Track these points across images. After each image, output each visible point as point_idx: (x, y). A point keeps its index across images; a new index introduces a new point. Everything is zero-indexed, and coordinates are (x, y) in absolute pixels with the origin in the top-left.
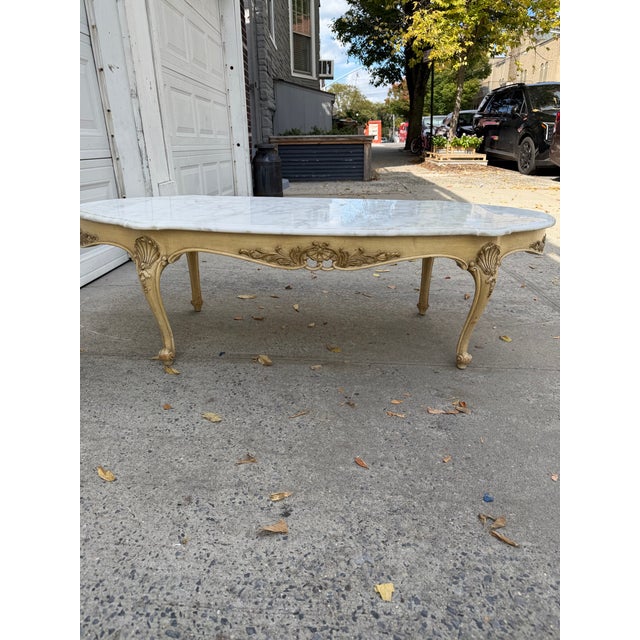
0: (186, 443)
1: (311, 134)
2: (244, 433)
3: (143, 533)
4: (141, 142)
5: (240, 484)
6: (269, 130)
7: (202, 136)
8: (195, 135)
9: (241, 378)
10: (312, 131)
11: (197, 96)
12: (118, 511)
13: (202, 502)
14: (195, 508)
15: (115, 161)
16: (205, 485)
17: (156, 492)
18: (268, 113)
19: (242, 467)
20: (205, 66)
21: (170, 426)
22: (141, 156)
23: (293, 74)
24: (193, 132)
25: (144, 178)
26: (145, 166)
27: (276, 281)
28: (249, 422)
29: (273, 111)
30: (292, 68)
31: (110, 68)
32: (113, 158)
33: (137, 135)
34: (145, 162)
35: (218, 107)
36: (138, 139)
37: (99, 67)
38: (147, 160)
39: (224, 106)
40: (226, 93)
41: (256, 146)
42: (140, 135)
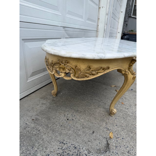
6: (125, 30)
11: (114, 18)
20: (116, 11)
22: (104, 31)
23: (132, 16)
29: (127, 25)
30: (132, 14)
31: (102, 7)
32: (97, 31)
33: (105, 25)
34: (105, 33)
35: (117, 22)
36: (105, 27)
37: (100, 7)
38: (106, 32)
39: (118, 22)
40: (119, 19)
41: (123, 33)
42: (106, 25)
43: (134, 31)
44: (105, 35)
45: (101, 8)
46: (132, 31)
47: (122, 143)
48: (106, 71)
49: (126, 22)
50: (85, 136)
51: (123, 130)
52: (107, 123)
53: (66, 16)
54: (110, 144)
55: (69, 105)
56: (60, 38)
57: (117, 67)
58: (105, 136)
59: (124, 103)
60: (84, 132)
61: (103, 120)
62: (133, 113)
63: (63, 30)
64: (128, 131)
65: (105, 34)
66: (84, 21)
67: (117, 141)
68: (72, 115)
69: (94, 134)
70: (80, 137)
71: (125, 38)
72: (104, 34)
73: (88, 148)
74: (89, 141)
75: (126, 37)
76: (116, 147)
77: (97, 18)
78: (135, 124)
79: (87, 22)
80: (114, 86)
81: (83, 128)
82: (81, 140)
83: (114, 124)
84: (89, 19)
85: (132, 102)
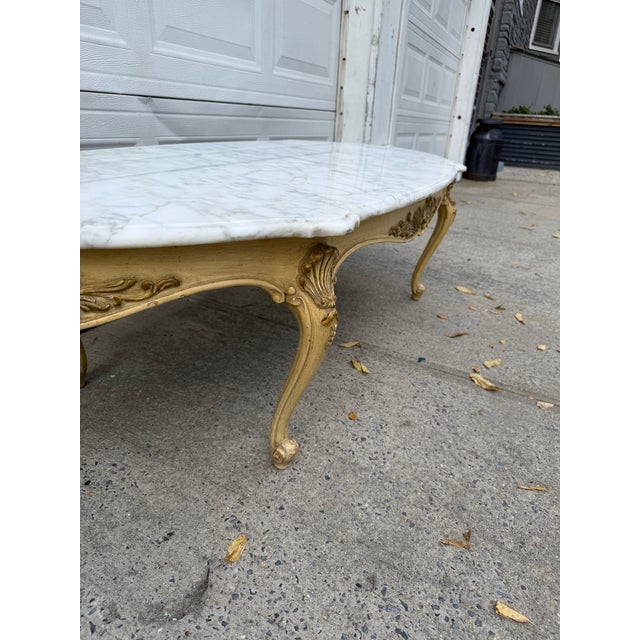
0: (374, 482)
1: (541, 114)
2: (451, 491)
3: (307, 617)
4: (370, 97)
5: (445, 583)
6: (492, 105)
7: (426, 102)
8: (419, 101)
9: (446, 401)
10: (545, 110)
11: (431, 57)
12: (278, 563)
13: (390, 594)
14: (380, 601)
15: (338, 115)
16: (396, 563)
17: (331, 549)
18: (496, 86)
19: (450, 552)
20: (445, 24)
21: (354, 447)
22: (366, 112)
23: (531, 47)
24: (418, 96)
25: (364, 137)
26: (368, 124)
27: (490, 276)
28: (458, 475)
29: (502, 84)
30: (531, 40)
31: (356, 10)
32: (337, 112)
33: (368, 88)
34: (369, 119)
35: (448, 73)
36: (368, 93)
37: (345, 9)
38: (372, 117)
39: (454, 72)
40: (460, 58)
41: (478, 121)
42: (371, 88)
43: (531, 110)
44: (368, 128)
45: (352, 12)
46: (523, 110)
47: (266, 581)
48: (163, 293)
49: (499, 71)
50: (127, 551)
51: (297, 529)
52: (245, 497)
53: (156, 48)
54: (215, 586)
55: (121, 422)
56: (132, 144)
57: (225, 276)
58: (208, 553)
59: (358, 415)
60: (128, 535)
61: (233, 487)
62: (375, 455)
63: (143, 107)
64: (317, 532)
65: (371, 125)
66: (259, 69)
67: (250, 572)
68: (114, 465)
69: (169, 542)
70: (104, 554)
71: (486, 140)
72: (365, 125)
73: (114, 599)
74: (132, 572)
75: (488, 137)
76: (235, 596)
77: (334, 55)
78: (359, 504)
79: (275, 72)
80: (356, 343)
81: (136, 517)
82: (99, 568)
83: (270, 504)
84: (287, 62)
85: (394, 411)
